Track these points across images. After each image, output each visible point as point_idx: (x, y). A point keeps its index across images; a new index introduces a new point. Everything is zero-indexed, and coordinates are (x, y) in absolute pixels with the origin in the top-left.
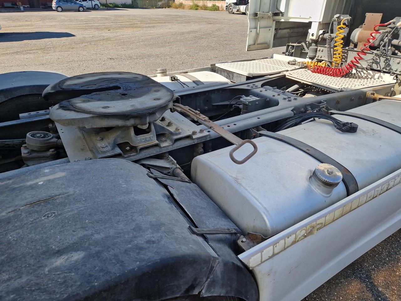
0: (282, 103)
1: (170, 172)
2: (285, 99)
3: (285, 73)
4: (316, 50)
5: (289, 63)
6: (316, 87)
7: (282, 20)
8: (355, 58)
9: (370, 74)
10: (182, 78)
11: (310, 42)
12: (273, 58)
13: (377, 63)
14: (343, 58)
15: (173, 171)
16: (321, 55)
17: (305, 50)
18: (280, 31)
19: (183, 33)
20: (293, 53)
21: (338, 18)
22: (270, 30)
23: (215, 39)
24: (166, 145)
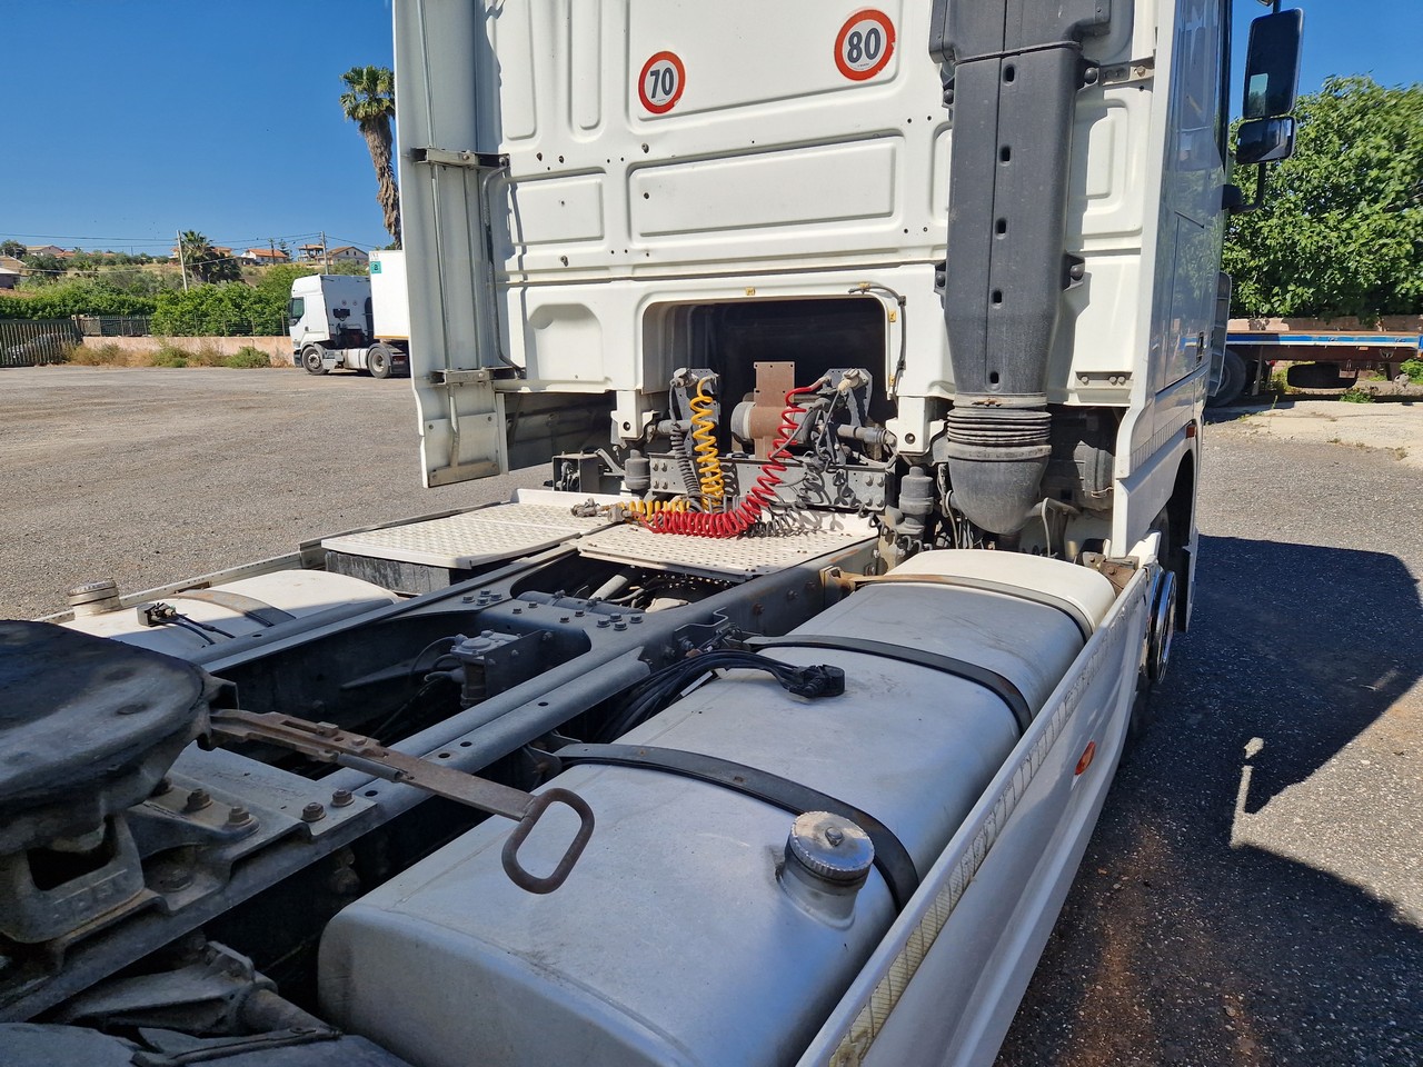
0: (602, 641)
1: (224, 1017)
2: (603, 625)
3: (573, 544)
4: (646, 469)
5: (575, 512)
6: (678, 575)
7: (525, 390)
8: (760, 481)
9: (808, 521)
10: (196, 610)
11: (624, 446)
12: (517, 502)
13: (820, 489)
14: (726, 484)
15: (243, 1004)
16: (664, 480)
17: (611, 471)
18: (521, 421)
19: (137, 448)
20: (576, 480)
21: (685, 377)
22: (490, 419)
23: (278, 458)
24: (193, 895)
